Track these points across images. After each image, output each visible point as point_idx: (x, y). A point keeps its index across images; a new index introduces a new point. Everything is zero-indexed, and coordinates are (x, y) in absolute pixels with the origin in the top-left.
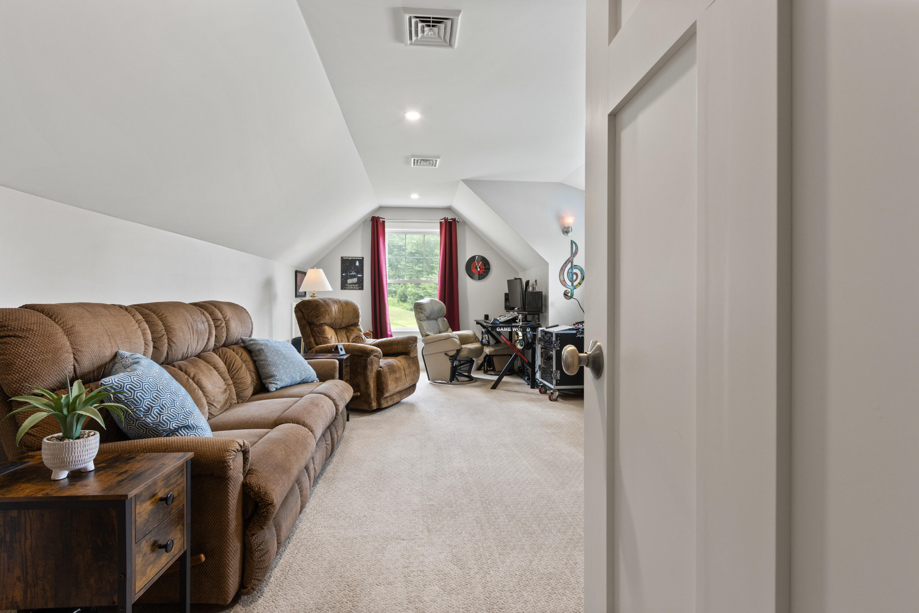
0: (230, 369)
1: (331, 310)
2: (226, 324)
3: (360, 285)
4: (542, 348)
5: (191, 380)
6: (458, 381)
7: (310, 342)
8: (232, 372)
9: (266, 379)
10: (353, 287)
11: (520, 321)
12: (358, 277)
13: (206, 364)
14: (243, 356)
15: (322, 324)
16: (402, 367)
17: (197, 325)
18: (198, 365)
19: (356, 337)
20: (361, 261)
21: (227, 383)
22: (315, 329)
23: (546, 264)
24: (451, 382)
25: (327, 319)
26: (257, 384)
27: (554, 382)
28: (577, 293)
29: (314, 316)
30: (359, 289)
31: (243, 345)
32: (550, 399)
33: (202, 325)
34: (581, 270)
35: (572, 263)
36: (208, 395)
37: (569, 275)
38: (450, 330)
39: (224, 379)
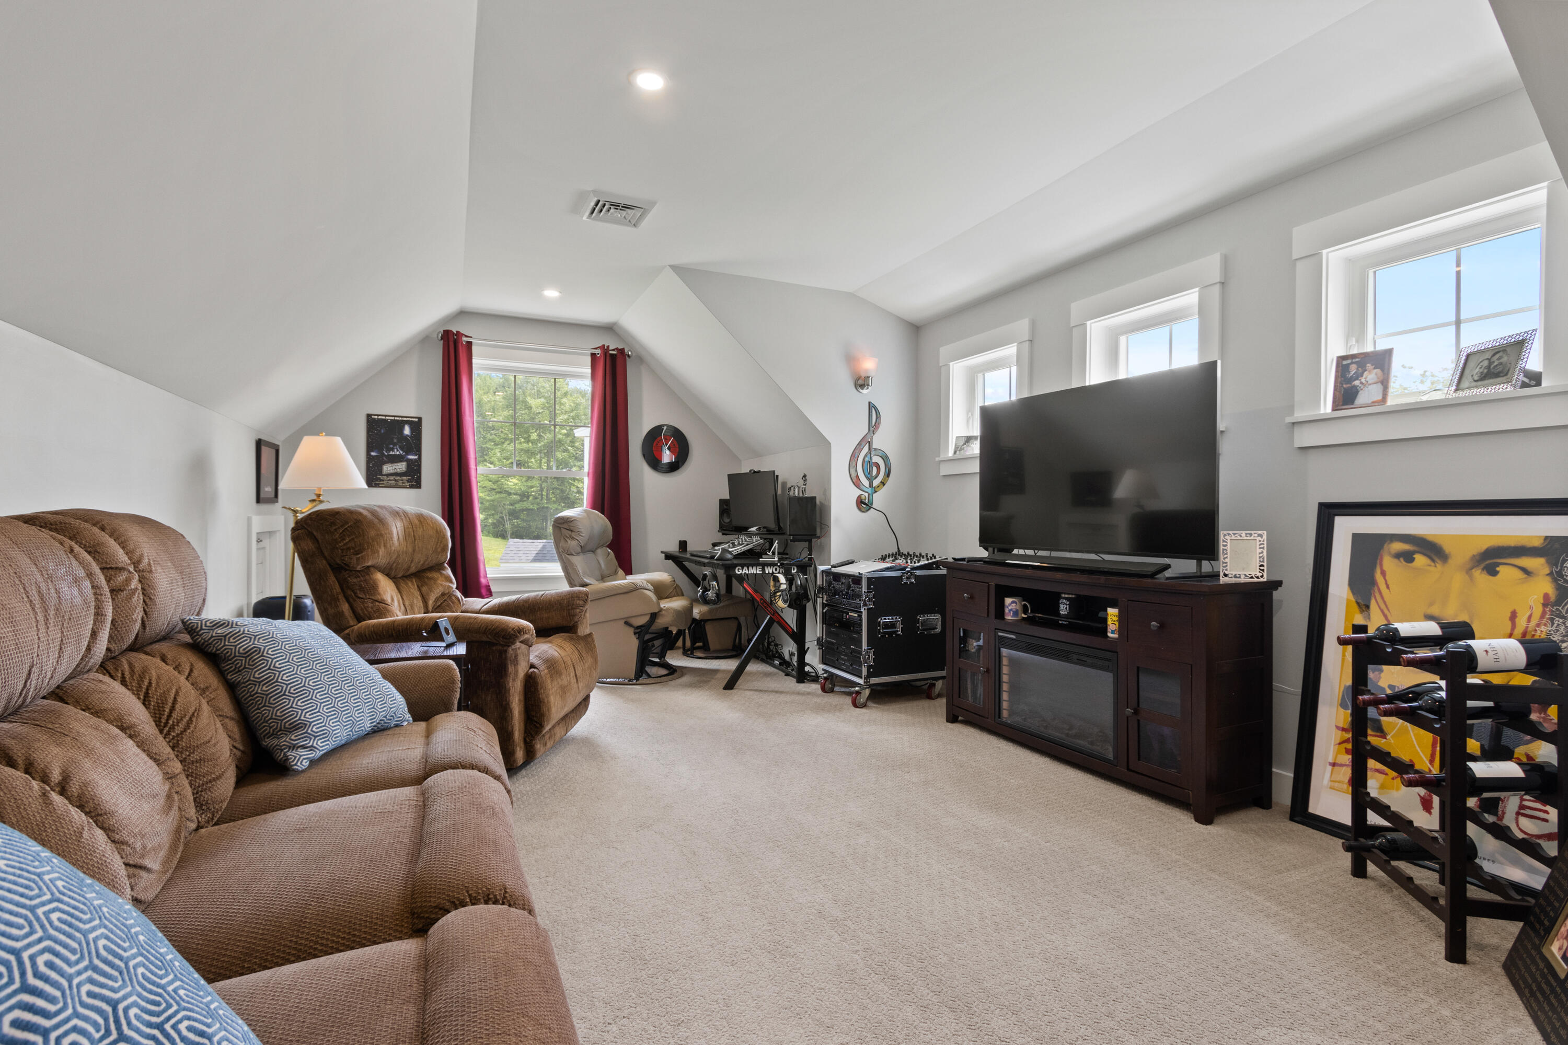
0: (163, 721)
1: (391, 533)
2: (140, 581)
3: (413, 477)
4: (824, 606)
5: (56, 797)
6: (649, 676)
7: (341, 615)
8: (172, 728)
9: (275, 734)
10: (396, 481)
11: (774, 553)
12: (408, 461)
13: (94, 720)
14: (196, 673)
15: (368, 567)
16: (569, 662)
17: (57, 592)
18: (70, 730)
19: (443, 594)
20: (416, 425)
21: (167, 773)
22: (353, 580)
23: (825, 445)
24: (637, 679)
25: (381, 557)
26: (242, 752)
27: (864, 671)
28: (878, 499)
29: (349, 549)
30: (411, 487)
31: (190, 641)
32: (855, 705)
33: (75, 591)
34: (885, 458)
35: (870, 443)
36: (124, 835)
37: (865, 465)
38: (621, 572)
39: (155, 760)
